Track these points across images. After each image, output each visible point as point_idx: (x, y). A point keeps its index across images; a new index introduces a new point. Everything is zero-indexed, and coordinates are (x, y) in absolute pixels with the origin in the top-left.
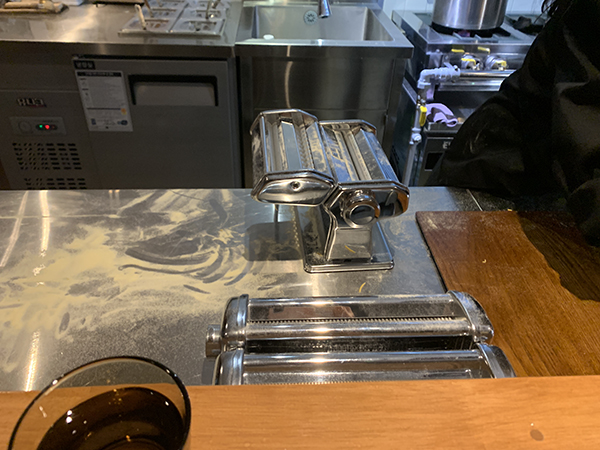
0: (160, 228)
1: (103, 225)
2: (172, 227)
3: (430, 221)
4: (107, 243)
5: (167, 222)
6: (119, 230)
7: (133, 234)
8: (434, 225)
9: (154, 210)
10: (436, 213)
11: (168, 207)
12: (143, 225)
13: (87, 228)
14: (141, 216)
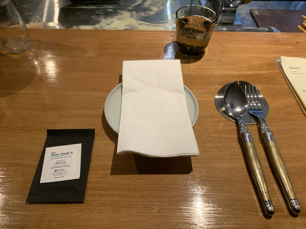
0: (150, 12)
1: (127, 11)
2: (154, 12)
3: (256, 12)
4: (131, 17)
5: (151, 11)
6: (134, 13)
7: (139, 14)
8: (258, 14)
9: (145, 6)
10: (258, 9)
11: (150, 5)
12: (143, 11)
13: (121, 12)
14: (141, 8)
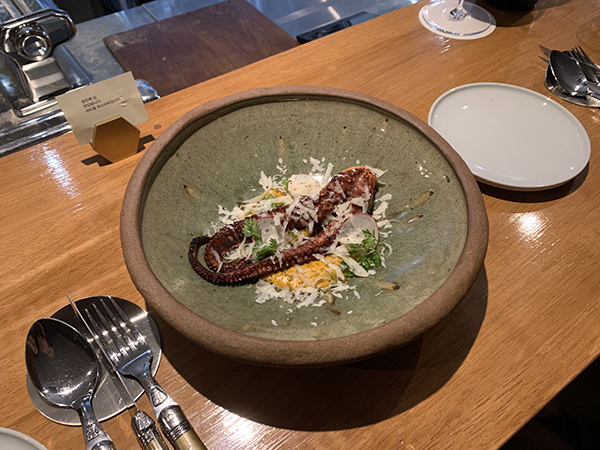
3: (116, 42)
8: (120, 45)
10: (120, 34)
